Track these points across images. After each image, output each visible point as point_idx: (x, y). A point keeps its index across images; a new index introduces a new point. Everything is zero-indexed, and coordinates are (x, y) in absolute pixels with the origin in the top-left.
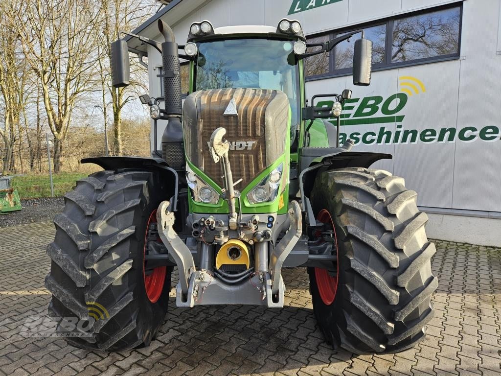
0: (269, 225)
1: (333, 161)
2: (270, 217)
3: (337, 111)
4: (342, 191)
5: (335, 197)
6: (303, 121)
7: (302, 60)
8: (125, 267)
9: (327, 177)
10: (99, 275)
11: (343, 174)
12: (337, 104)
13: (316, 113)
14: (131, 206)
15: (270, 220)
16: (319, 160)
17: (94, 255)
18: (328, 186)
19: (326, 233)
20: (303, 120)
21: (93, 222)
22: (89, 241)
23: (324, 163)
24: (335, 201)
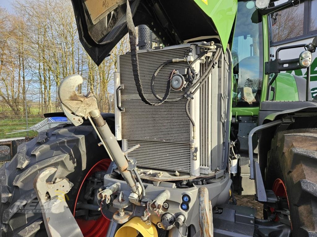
0: (183, 207)
1: (296, 118)
2: (185, 195)
3: (306, 61)
4: (304, 167)
5: (292, 173)
6: (267, 76)
7: (266, 16)
8: (33, 228)
9: (283, 140)
10: (12, 231)
11: (306, 139)
12: (306, 53)
13: (281, 66)
14: (55, 162)
15: (185, 199)
16: (271, 117)
17: (10, 210)
18: (284, 153)
19: (282, 212)
20: (266, 74)
21: (19, 175)
22: (10, 195)
23: (282, 120)
24: (291, 179)
